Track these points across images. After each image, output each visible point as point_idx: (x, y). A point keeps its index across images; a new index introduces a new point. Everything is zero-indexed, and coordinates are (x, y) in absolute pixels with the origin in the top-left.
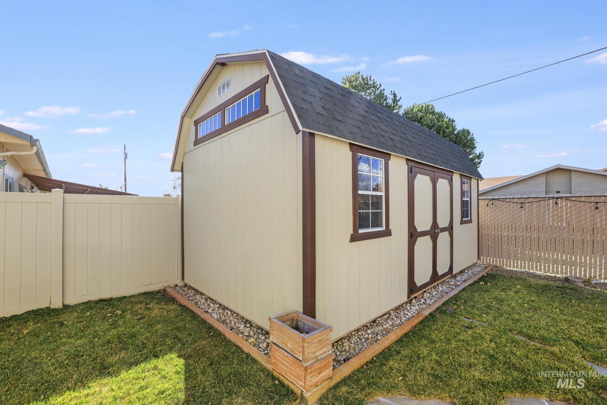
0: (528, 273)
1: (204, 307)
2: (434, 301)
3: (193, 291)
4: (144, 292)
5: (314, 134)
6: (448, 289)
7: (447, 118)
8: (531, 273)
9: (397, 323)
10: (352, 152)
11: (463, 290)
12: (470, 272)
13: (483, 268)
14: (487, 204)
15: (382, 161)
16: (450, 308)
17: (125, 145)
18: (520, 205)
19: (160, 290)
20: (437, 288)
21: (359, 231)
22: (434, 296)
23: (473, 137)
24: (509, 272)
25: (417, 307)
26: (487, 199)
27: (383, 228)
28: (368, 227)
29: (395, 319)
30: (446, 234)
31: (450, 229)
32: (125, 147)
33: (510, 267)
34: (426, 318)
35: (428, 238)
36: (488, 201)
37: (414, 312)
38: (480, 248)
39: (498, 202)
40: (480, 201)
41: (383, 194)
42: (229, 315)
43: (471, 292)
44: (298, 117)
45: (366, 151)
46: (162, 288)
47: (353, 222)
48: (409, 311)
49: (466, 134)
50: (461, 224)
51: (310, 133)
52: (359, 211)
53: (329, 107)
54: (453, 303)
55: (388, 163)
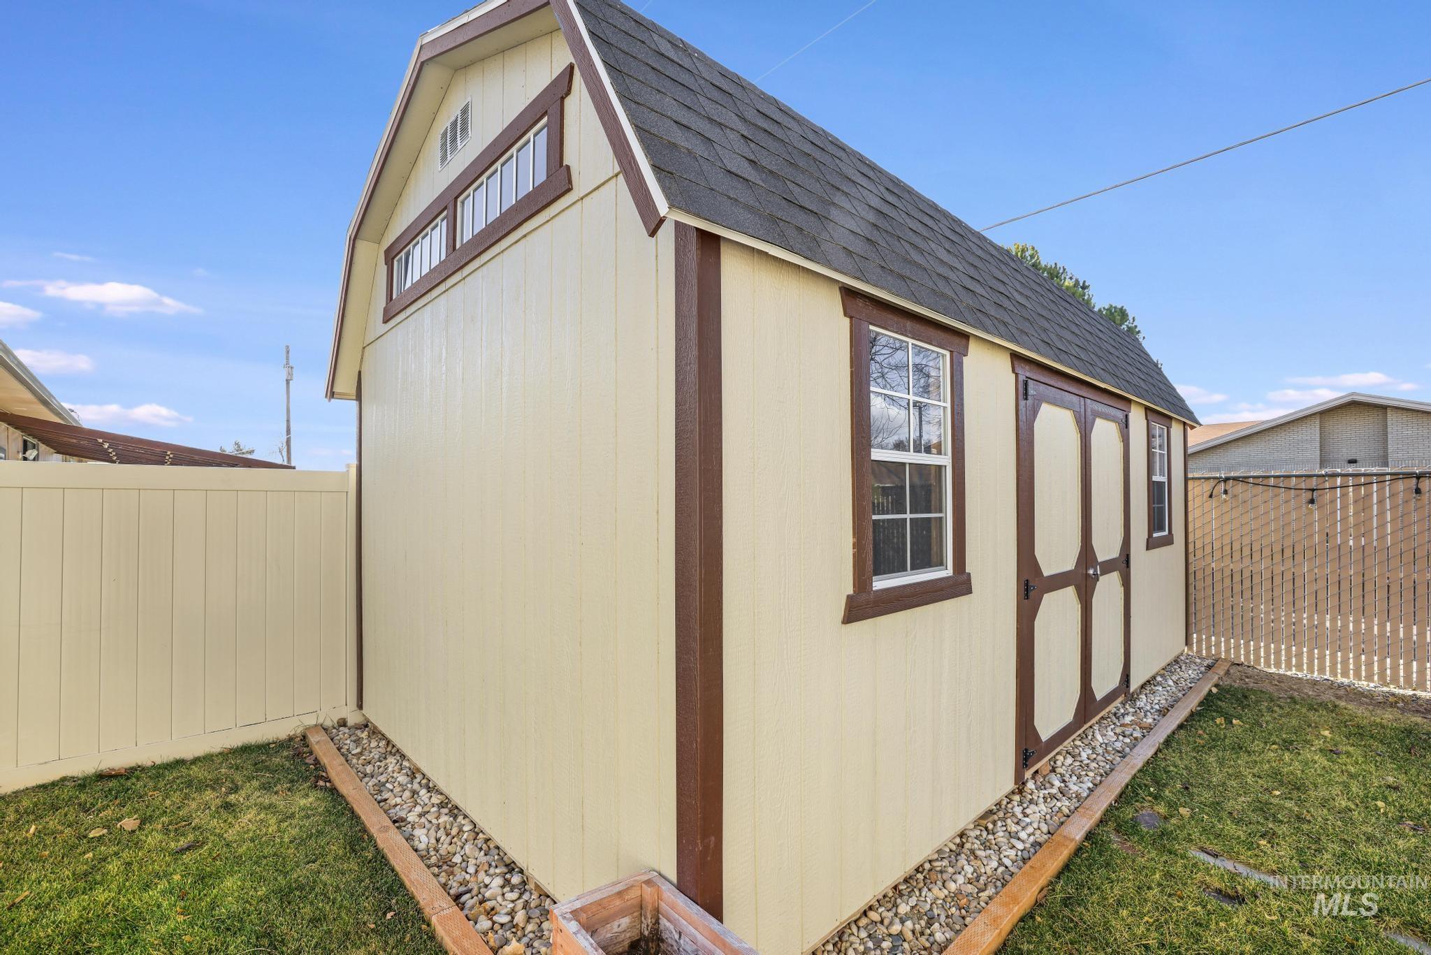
0: (1332, 685)
1: (398, 800)
2: (1091, 785)
3: (383, 743)
4: (240, 744)
5: (717, 238)
6: (1121, 738)
7: (1071, 278)
8: (1340, 686)
9: (988, 868)
10: (851, 318)
11: (1167, 743)
12: (1171, 683)
13: (1203, 669)
14: (1209, 493)
15: (943, 356)
16: (1144, 812)
17: (288, 347)
18: (1306, 496)
19: (291, 739)
20: (1090, 737)
21: (874, 584)
22: (1087, 765)
23: (1136, 327)
24: (1279, 682)
25: (1042, 807)
26: (1208, 479)
27: (947, 572)
28: (901, 568)
29: (981, 853)
30: (1114, 578)
31: (1123, 563)
32: (288, 352)
33: (1278, 665)
34: (1079, 850)
35: (1069, 593)
36: (1212, 483)
37: (1036, 826)
38: (1190, 612)
39: (1240, 487)
40: (1190, 484)
41: (945, 460)
42: (465, 836)
43: (1194, 749)
44: (654, 171)
45: (896, 319)
46: (299, 731)
47: (854, 555)
48: (1023, 824)
49: (1119, 317)
50: (1148, 549)
51: (702, 234)
52: (875, 517)
53: (774, 168)
54: (1150, 794)
55: (961, 364)
